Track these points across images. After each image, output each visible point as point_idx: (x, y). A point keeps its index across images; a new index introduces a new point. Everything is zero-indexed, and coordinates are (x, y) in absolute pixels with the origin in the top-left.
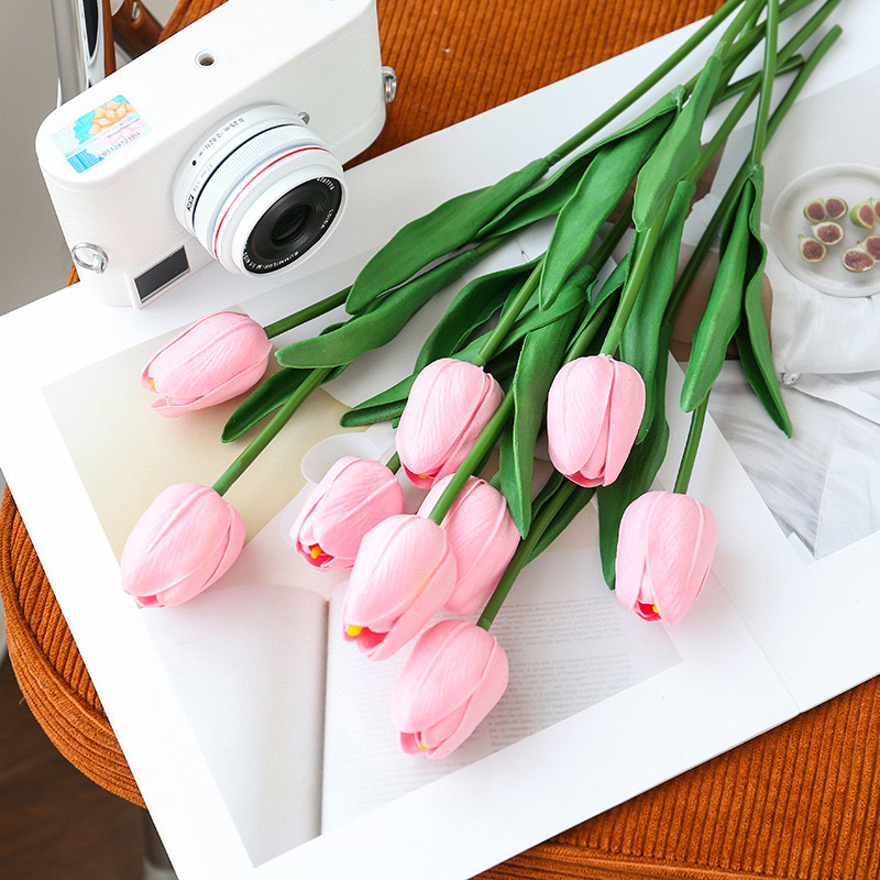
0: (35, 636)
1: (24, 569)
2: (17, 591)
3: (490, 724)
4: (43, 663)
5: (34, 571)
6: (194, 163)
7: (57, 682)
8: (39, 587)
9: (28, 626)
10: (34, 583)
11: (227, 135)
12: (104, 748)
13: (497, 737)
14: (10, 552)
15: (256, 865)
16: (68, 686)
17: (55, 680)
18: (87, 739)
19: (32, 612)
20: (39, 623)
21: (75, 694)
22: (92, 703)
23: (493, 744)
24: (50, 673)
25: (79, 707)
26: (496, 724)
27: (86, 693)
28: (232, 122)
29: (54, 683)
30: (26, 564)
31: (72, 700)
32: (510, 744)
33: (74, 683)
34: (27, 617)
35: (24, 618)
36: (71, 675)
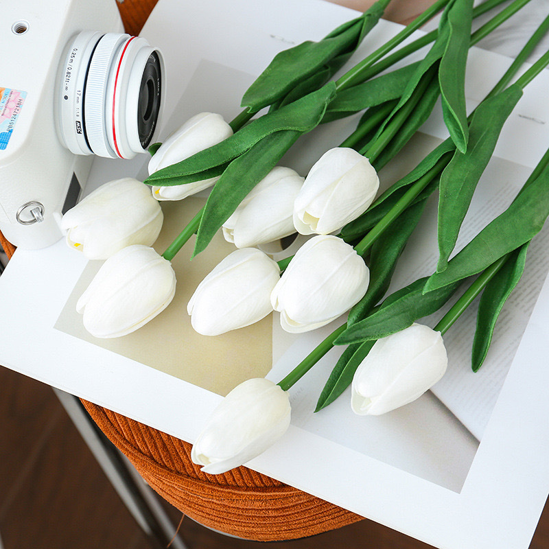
0: (188, 476)
1: (144, 441)
2: (151, 458)
3: (512, 302)
4: (210, 487)
5: (152, 438)
6: (66, 98)
7: (229, 490)
8: (164, 444)
9: (178, 473)
10: (159, 445)
11: (75, 65)
12: (294, 506)
13: (523, 306)
14: (125, 439)
15: (459, 491)
16: (238, 487)
17: (227, 490)
18: (277, 509)
19: (173, 463)
20: (184, 466)
21: (248, 489)
22: (262, 485)
23: (525, 312)
24: (219, 489)
25: (258, 494)
26: (516, 299)
27: (254, 483)
28: (71, 54)
29: (229, 493)
30: (143, 438)
31: (249, 493)
32: (534, 304)
33: (240, 483)
34: (173, 469)
35: (171, 471)
36: (234, 480)
